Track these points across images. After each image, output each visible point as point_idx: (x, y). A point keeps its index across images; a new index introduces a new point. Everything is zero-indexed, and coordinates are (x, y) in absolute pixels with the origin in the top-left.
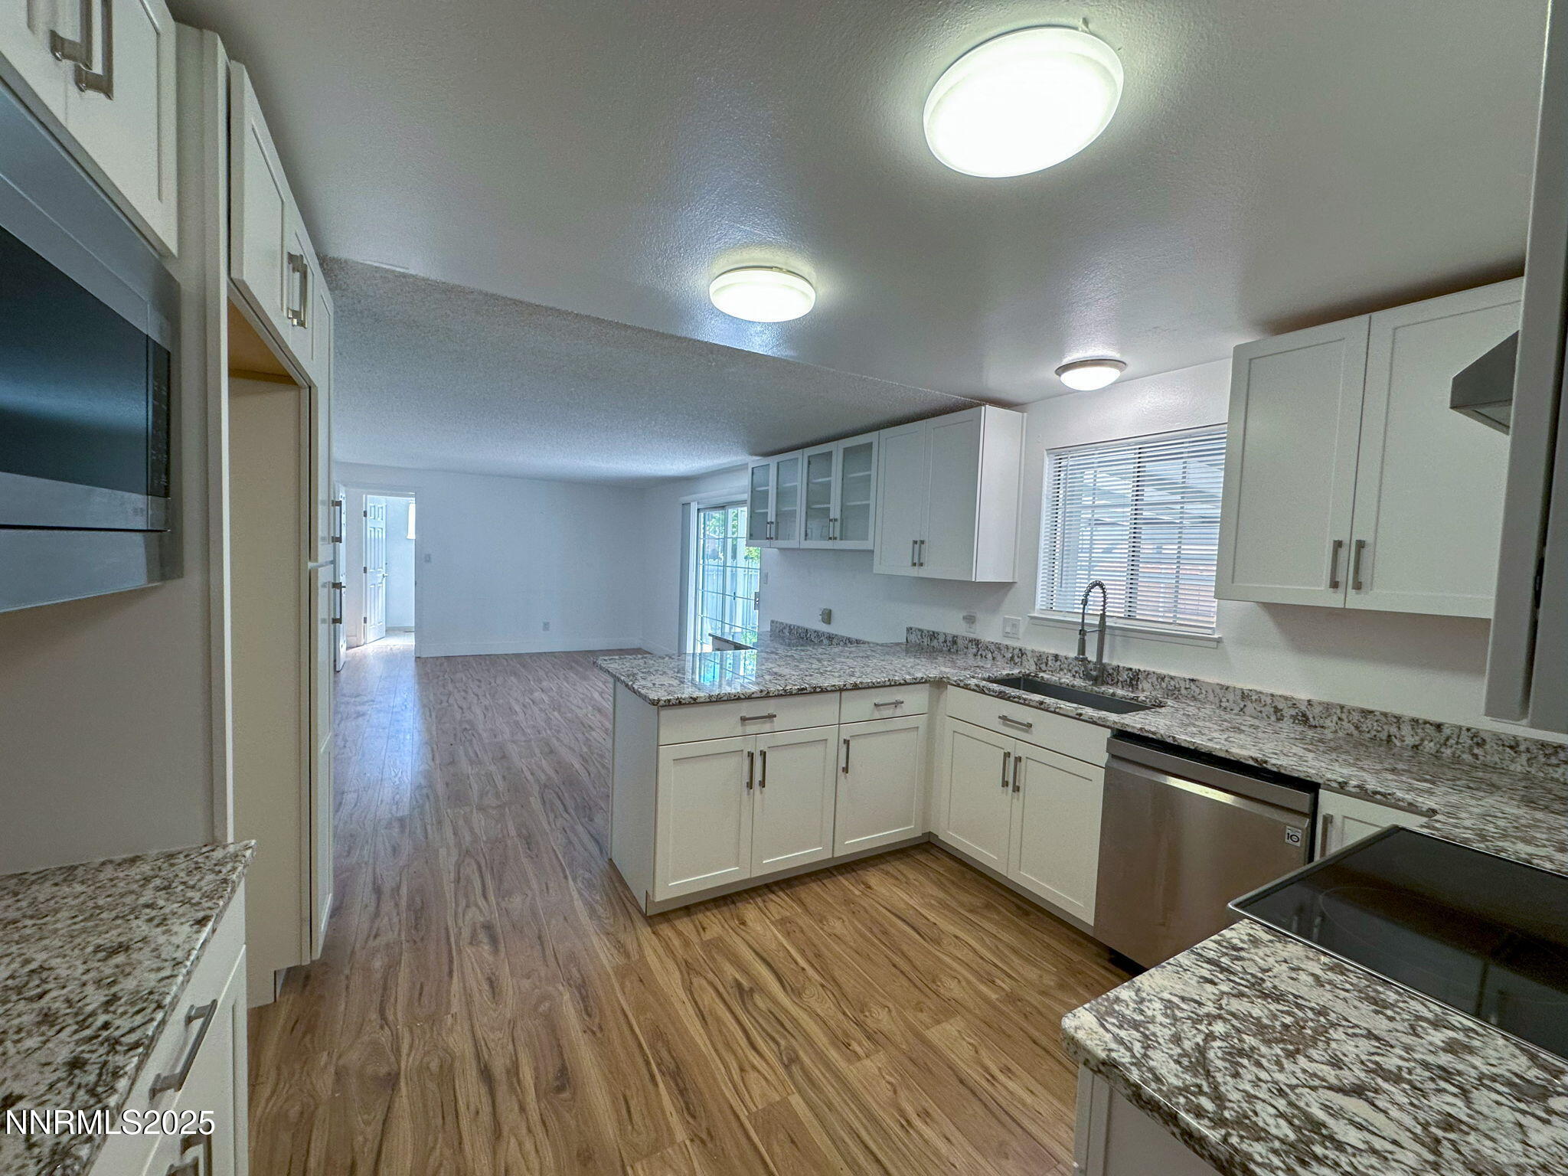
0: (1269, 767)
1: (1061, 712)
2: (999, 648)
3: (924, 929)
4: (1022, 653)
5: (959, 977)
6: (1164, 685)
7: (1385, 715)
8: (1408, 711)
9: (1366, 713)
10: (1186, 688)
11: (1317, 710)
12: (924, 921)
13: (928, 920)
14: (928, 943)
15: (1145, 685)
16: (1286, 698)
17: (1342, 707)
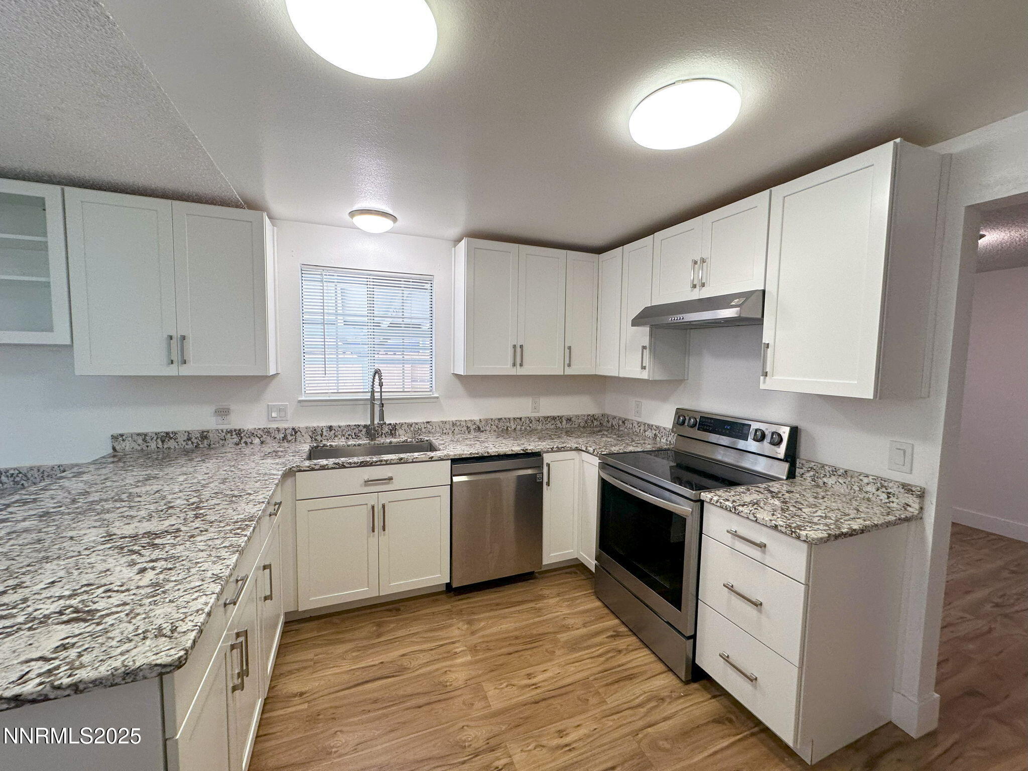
0: (528, 451)
1: (417, 460)
2: (268, 432)
3: (385, 672)
4: (295, 431)
5: (447, 669)
6: (412, 429)
7: (505, 419)
8: (511, 416)
9: (500, 419)
10: (425, 428)
11: (483, 423)
12: (375, 668)
13: (375, 665)
14: (403, 675)
15: (401, 432)
16: (471, 421)
17: (492, 419)
